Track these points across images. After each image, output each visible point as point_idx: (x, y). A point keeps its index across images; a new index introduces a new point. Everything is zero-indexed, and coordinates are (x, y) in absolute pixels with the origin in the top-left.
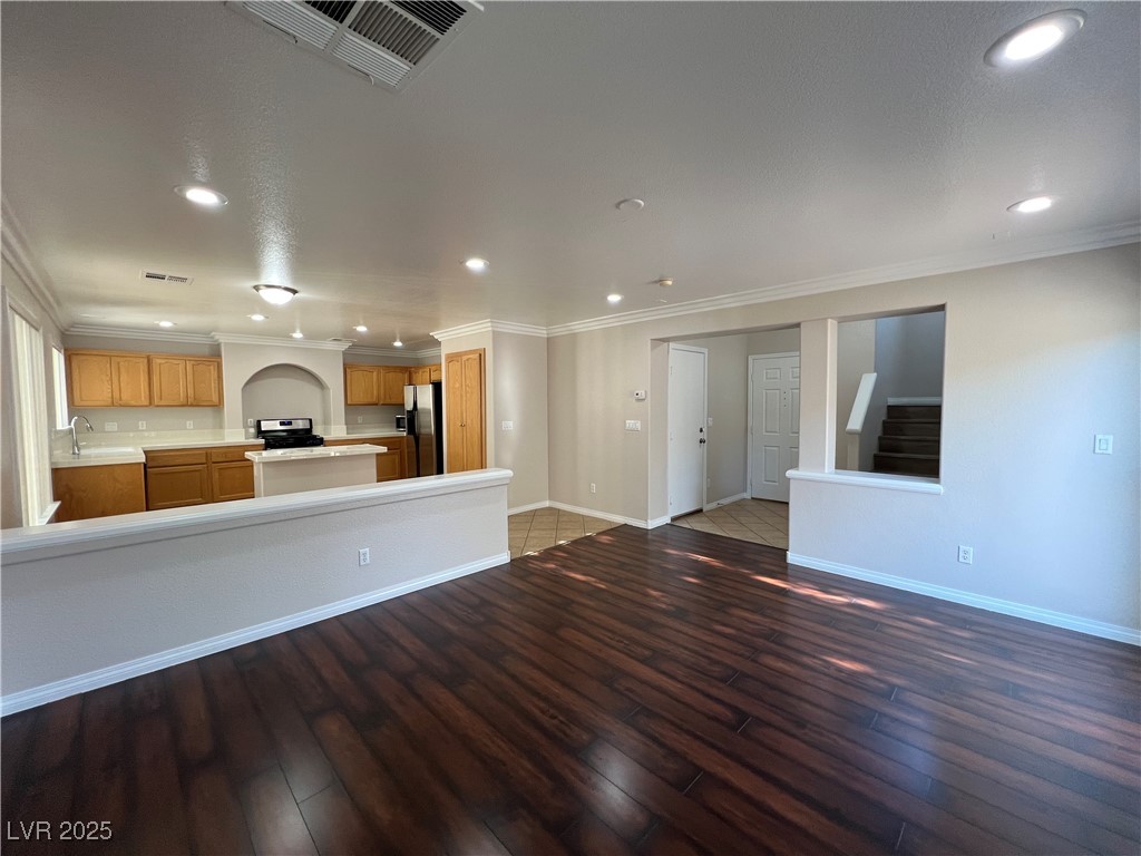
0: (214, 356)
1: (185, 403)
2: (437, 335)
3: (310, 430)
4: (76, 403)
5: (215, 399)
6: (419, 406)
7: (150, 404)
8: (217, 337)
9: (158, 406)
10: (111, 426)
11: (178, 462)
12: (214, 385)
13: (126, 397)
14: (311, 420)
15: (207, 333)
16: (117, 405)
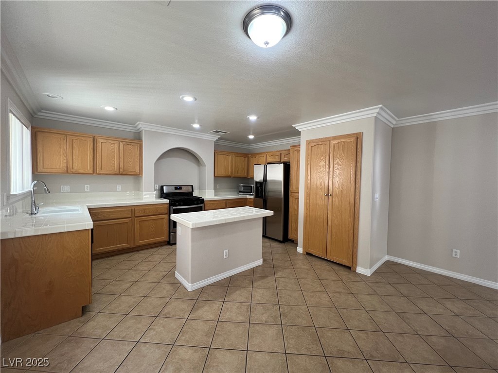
0: (137, 139)
1: (117, 172)
2: (298, 127)
3: (191, 193)
4: (39, 170)
5: (137, 170)
6: (268, 179)
7: (94, 172)
8: (140, 126)
9: (99, 174)
10: (66, 188)
11: (112, 216)
12: (137, 160)
13: (77, 166)
14: (192, 186)
15: (133, 122)
16: (69, 173)
